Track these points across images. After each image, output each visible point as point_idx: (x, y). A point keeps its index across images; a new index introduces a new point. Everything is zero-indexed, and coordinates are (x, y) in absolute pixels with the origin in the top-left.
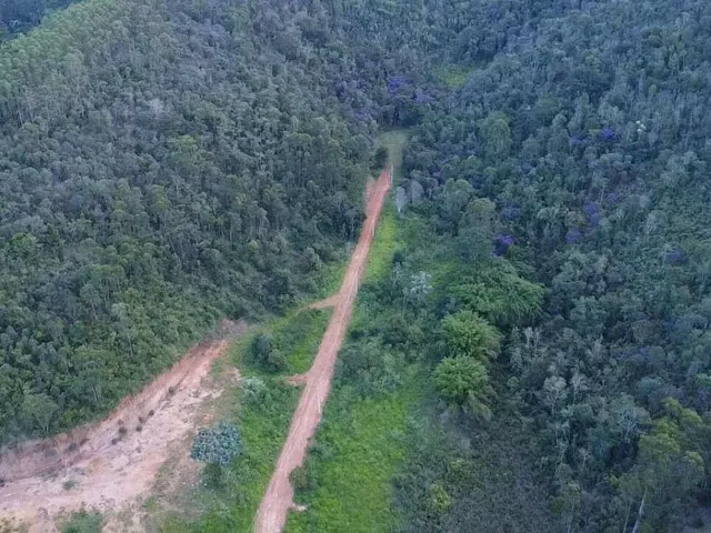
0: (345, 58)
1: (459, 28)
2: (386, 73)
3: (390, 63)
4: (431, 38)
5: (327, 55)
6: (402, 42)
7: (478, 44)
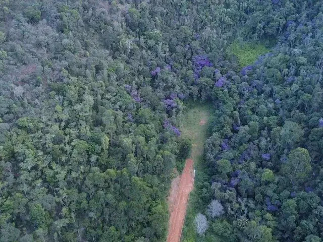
0: (161, 44)
1: (248, 11)
2: (192, 53)
3: (196, 44)
4: (227, 19)
5: (146, 43)
6: (205, 24)
7: (264, 28)
